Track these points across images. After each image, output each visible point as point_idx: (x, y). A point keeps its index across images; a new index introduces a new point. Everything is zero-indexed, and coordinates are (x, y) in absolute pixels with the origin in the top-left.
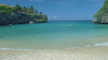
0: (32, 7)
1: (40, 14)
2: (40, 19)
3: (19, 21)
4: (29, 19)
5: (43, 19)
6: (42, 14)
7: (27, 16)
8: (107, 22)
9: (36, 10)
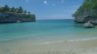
0: (21, 8)
1: (28, 14)
2: (28, 18)
3: (7, 20)
4: (17, 18)
5: (31, 18)
6: (30, 14)
7: (15, 16)
8: (81, 21)
9: (25, 11)
